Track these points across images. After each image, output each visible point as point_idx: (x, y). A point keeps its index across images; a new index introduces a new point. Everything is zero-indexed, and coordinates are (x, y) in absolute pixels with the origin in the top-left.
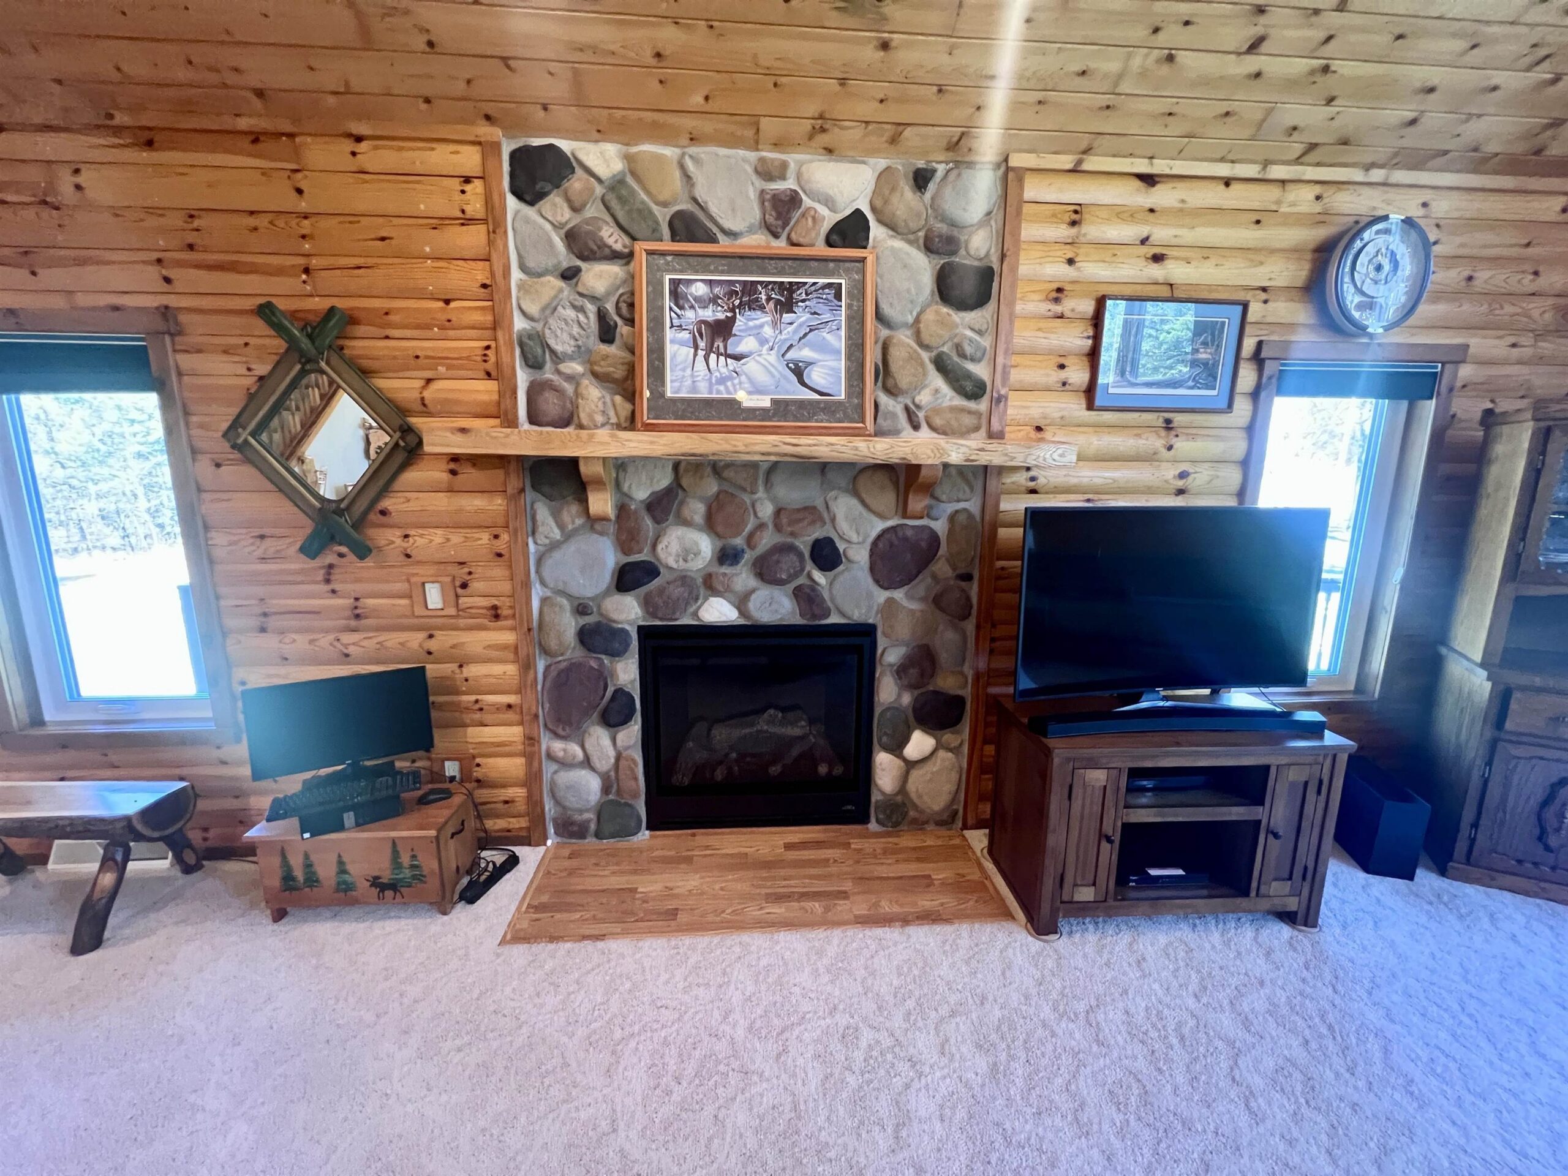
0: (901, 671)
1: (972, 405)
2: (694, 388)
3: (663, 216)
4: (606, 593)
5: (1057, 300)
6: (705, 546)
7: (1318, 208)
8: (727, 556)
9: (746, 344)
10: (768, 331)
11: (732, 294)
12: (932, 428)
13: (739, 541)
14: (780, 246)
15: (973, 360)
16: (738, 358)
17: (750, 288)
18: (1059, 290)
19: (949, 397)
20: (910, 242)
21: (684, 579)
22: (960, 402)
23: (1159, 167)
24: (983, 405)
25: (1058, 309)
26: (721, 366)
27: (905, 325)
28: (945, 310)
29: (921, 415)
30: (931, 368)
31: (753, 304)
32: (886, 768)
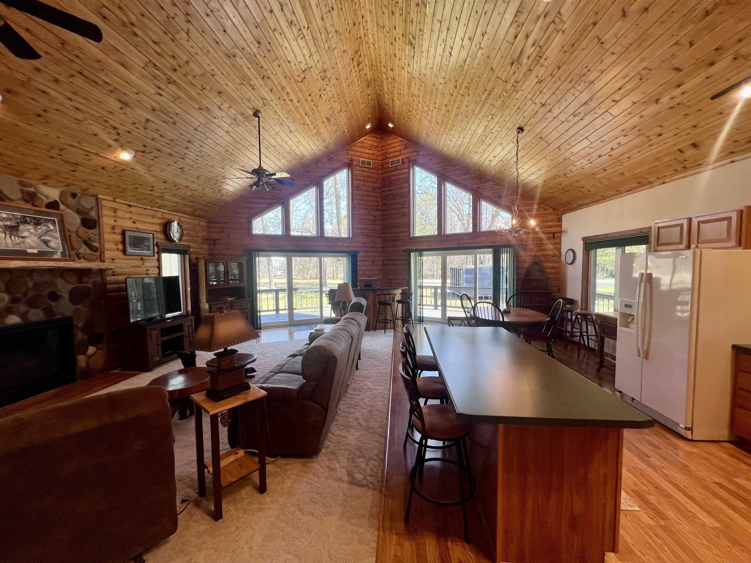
1: (94, 253)
2: (7, 246)
5: (113, 229)
6: (6, 298)
7: (162, 216)
8: (14, 300)
9: (25, 234)
10: (32, 230)
11: (17, 218)
12: (85, 259)
13: (19, 295)
14: (30, 206)
15: (94, 242)
16: (22, 237)
17: (23, 217)
18: (113, 227)
19: (88, 251)
20: (73, 211)
22: (90, 252)
23: (132, 204)
24: (98, 253)
25: (114, 231)
26: (16, 240)
27: (74, 232)
28: (85, 229)
29: (81, 255)
30: (82, 243)
31: (25, 222)
32: (81, 360)
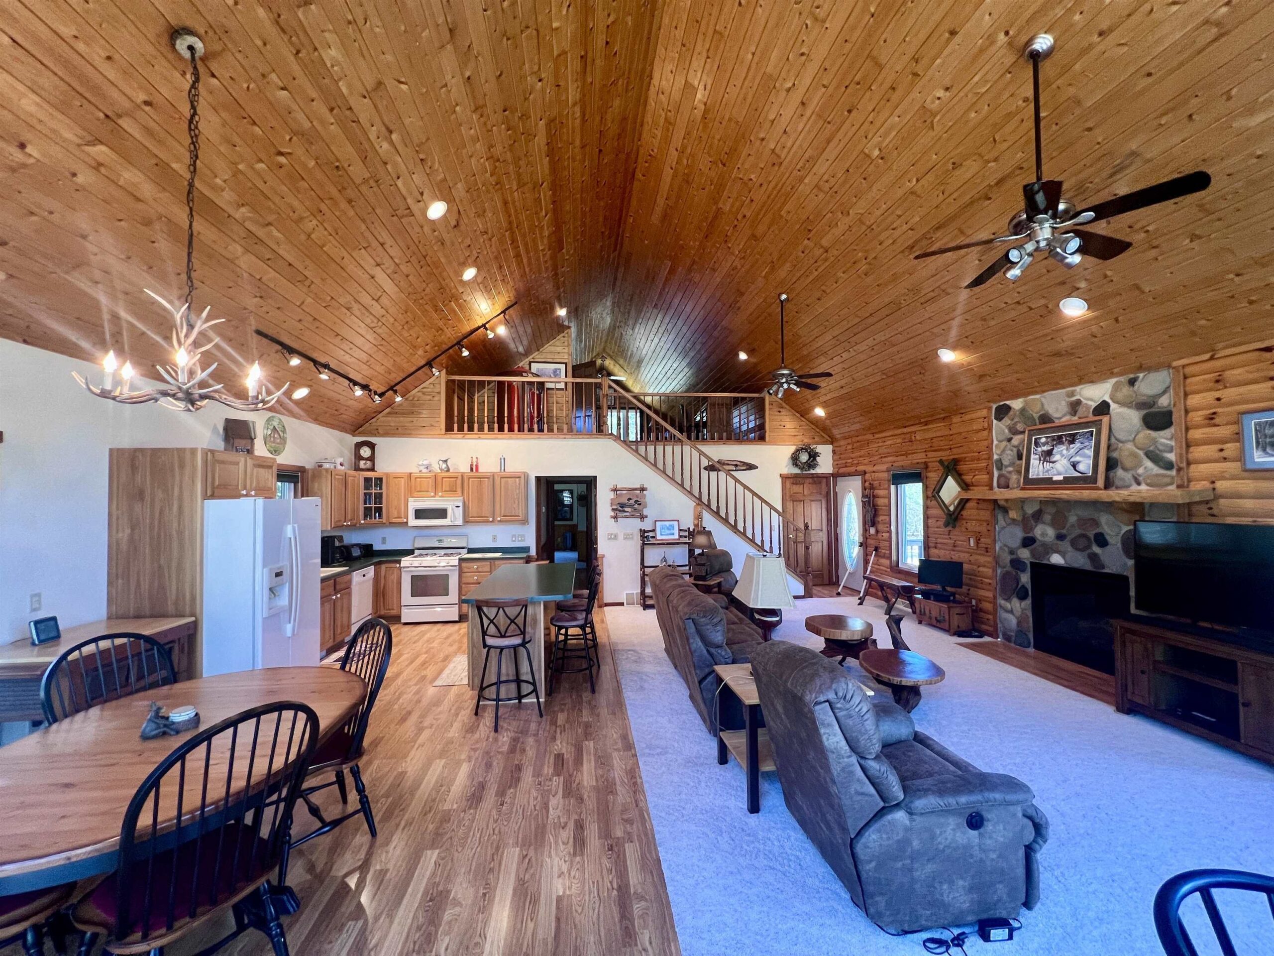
2: (1038, 475)
3: (1036, 416)
4: (1019, 548)
5: (1214, 418)
6: (1051, 533)
8: (1060, 537)
9: (1056, 457)
10: (1065, 452)
11: (1054, 440)
12: (1148, 484)
13: (1064, 531)
14: (1075, 419)
15: (1167, 451)
16: (1053, 462)
17: (1060, 437)
18: (1213, 413)
20: (1129, 408)
21: (1044, 545)
22: (1161, 471)
24: (1174, 472)
26: (1047, 466)
27: (1129, 441)
28: (1149, 432)
29: (1141, 479)
30: (1144, 457)
31: (1061, 443)
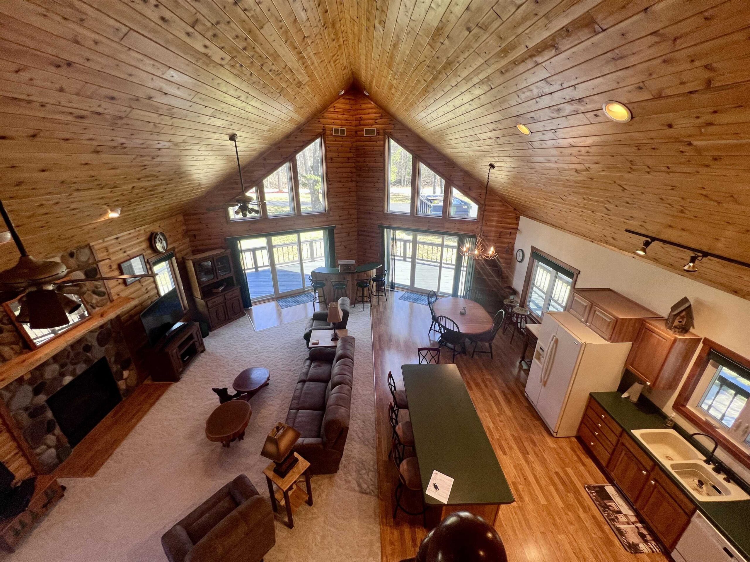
0: (116, 362)
1: (104, 297)
4: (33, 399)
6: (57, 367)
7: (145, 232)
8: (63, 365)
12: (98, 307)
15: (100, 288)
18: (110, 266)
19: (98, 298)
21: (54, 379)
23: (118, 235)
24: (106, 296)
25: (112, 269)
29: (95, 305)
30: (92, 294)
32: (122, 384)
